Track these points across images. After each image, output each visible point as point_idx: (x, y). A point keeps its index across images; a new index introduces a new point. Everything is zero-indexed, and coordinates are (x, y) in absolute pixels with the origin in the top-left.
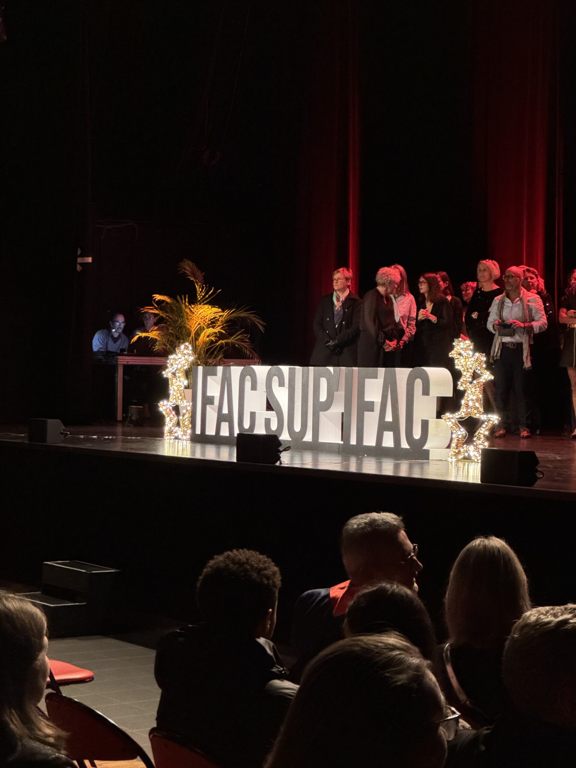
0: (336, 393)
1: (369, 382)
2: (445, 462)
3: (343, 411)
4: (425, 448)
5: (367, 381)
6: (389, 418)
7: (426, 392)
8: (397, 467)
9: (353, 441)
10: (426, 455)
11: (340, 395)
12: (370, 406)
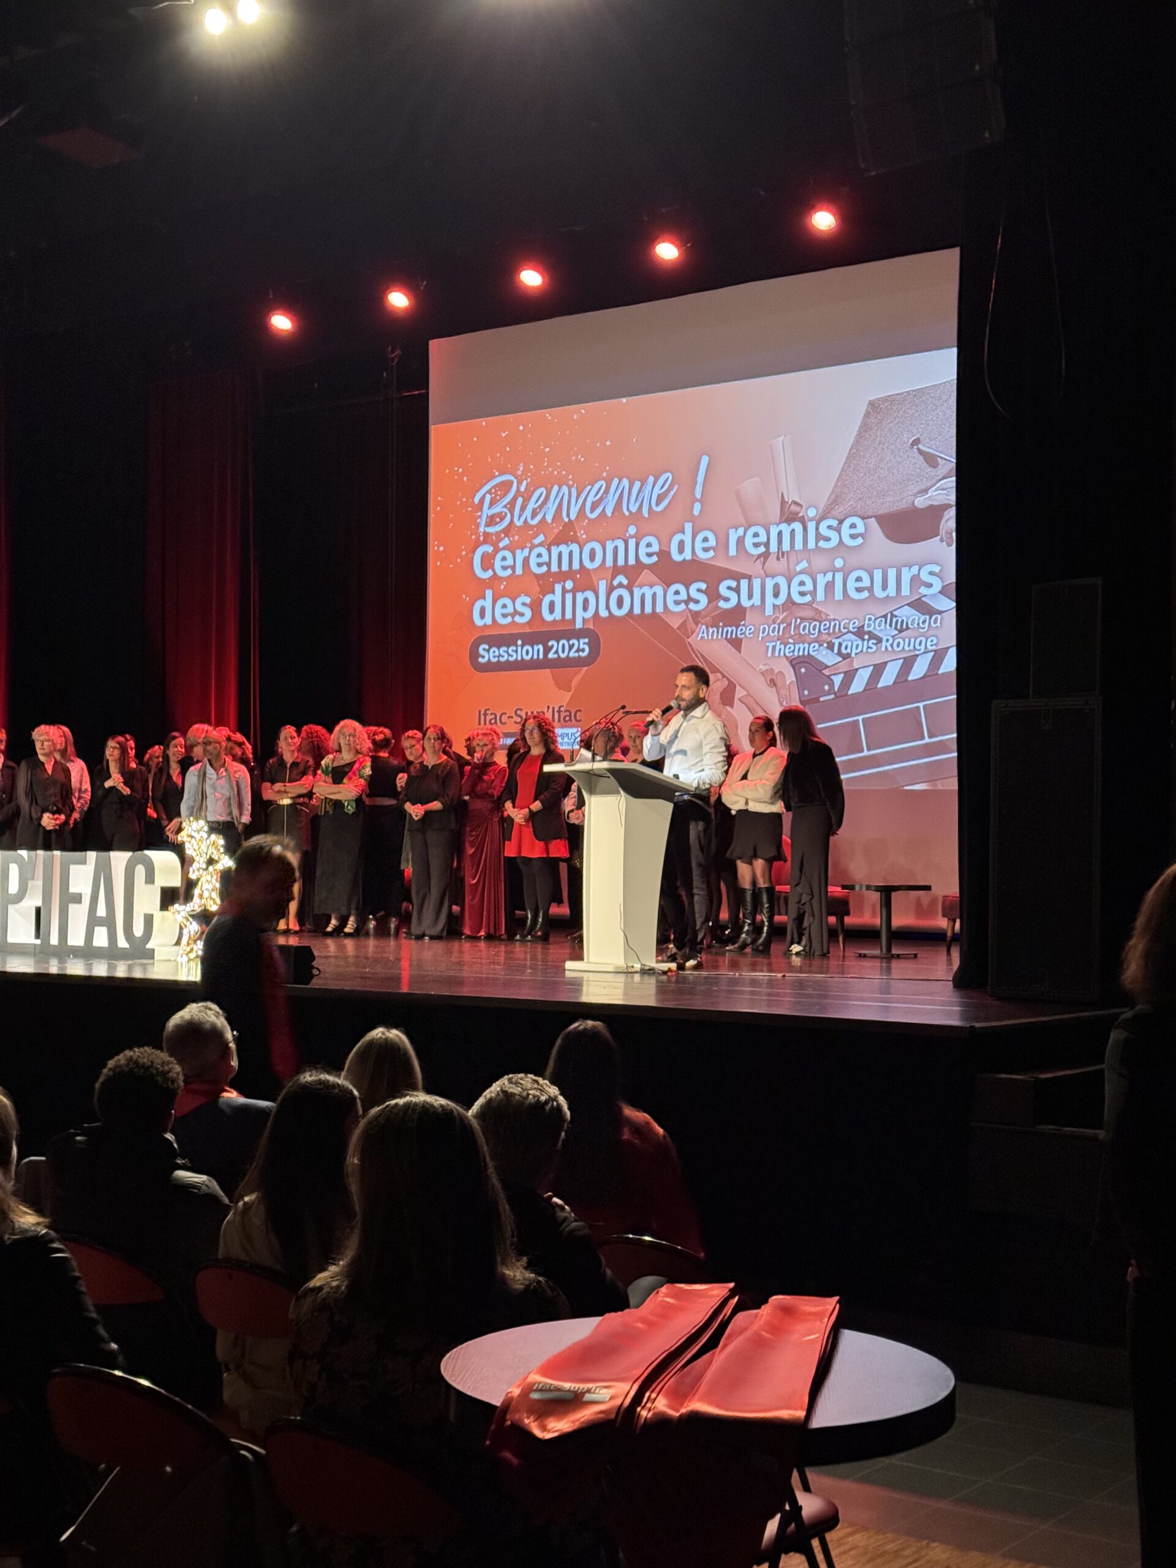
0: (30, 883)
1: (74, 869)
2: (174, 963)
3: (39, 903)
4: (149, 946)
5: (72, 867)
6: (101, 911)
7: (150, 879)
8: (111, 967)
9: (54, 940)
10: (151, 954)
11: (37, 885)
12: (77, 899)
